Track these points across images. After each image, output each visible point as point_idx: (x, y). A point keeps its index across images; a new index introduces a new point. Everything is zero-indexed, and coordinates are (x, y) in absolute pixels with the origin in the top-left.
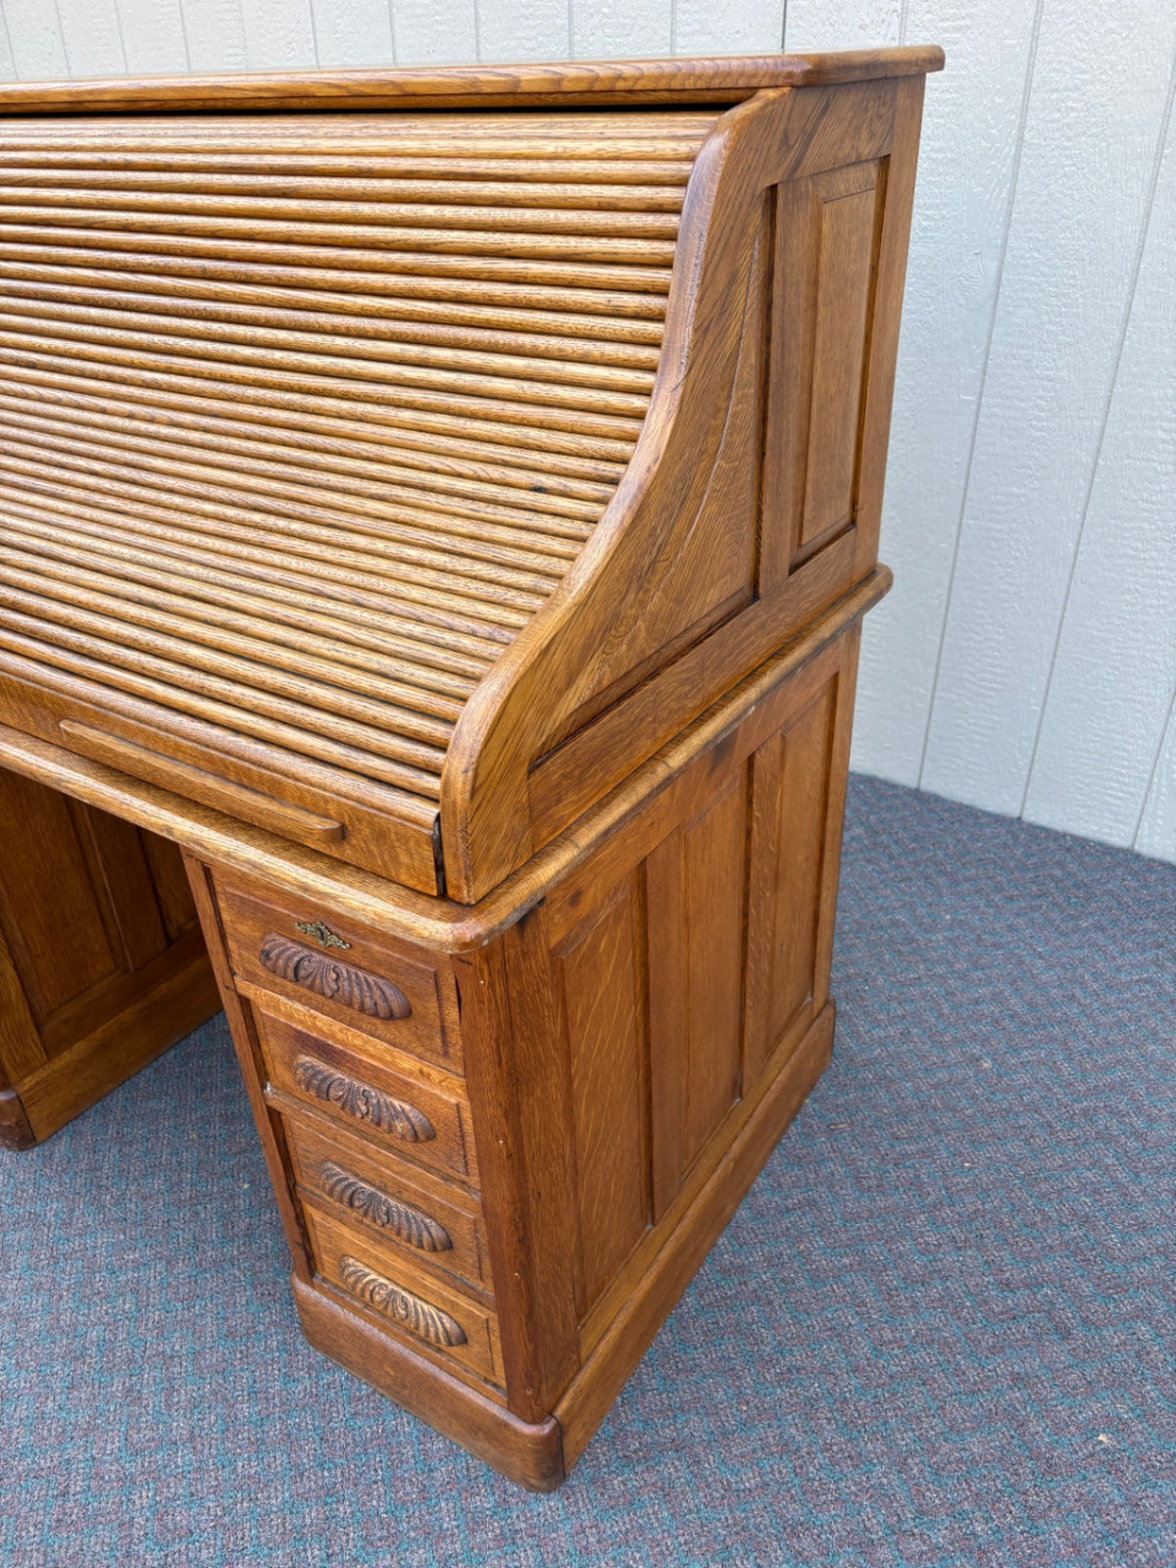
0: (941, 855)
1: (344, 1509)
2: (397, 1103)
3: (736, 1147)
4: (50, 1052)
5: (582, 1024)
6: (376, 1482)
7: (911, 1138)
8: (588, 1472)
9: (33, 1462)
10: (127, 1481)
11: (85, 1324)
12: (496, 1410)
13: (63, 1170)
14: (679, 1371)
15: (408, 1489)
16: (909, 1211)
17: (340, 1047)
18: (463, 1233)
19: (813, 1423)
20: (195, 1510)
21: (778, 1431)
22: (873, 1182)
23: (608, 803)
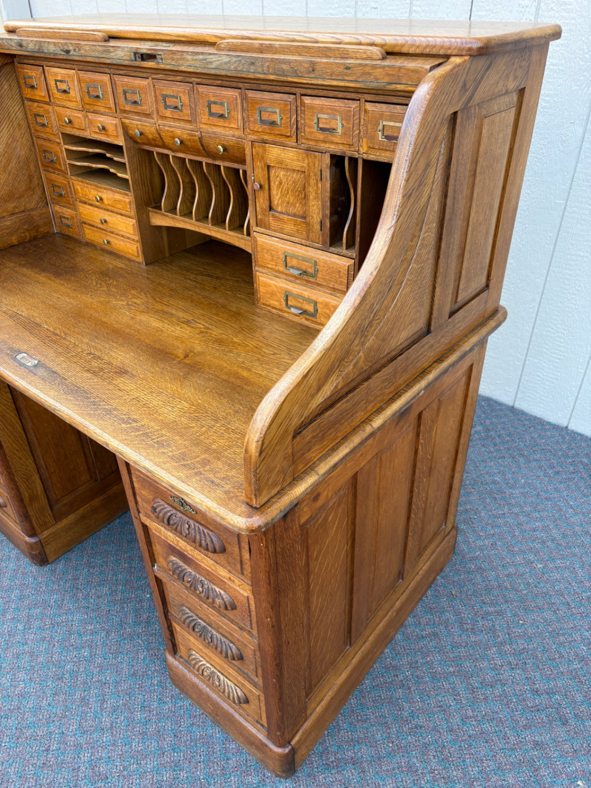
0: (522, 444)
1: (183, 775)
2: (217, 589)
3: (398, 604)
4: (57, 518)
5: (317, 558)
6: (200, 762)
7: (492, 604)
8: (306, 770)
9: (34, 731)
10: (78, 747)
11: (64, 661)
12: (262, 737)
13: (61, 578)
14: (358, 721)
15: (216, 768)
16: (487, 645)
17: (191, 557)
18: (249, 653)
19: (426, 757)
20: (110, 766)
21: (407, 760)
22: (469, 627)
23: (338, 448)
